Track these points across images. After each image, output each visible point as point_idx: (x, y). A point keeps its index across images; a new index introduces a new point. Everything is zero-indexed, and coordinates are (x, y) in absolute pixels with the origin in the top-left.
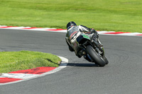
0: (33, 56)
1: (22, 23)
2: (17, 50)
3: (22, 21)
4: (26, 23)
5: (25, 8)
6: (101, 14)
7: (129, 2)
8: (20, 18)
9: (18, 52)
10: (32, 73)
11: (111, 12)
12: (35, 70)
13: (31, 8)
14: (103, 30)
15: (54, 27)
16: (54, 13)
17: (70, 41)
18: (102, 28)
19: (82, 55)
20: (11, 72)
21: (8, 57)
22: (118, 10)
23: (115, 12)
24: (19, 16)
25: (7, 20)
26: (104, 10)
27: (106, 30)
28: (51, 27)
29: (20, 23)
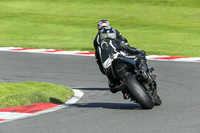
3: (44, 41)
4: (49, 44)
5: (52, 23)
8: (42, 38)
11: (170, 28)
13: (61, 23)
15: (87, 49)
23: (176, 29)
24: (42, 34)
26: (161, 26)
27: (158, 53)
28: (83, 49)
29: (41, 44)
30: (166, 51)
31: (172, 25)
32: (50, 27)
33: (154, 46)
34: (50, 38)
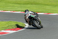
0: (14, 23)
1: (10, 10)
2: (7, 21)
3: (9, 9)
5: (11, 3)
6: (42, 6)
7: (53, 1)
8: (9, 8)
9: (8, 22)
10: (14, 30)
11: (46, 5)
12: (15, 29)
13: (13, 3)
14: (43, 12)
15: (23, 11)
16: (23, 5)
17: (26, 18)
18: (42, 11)
19: (31, 24)
20: (5, 30)
21: (4, 23)
22: (49, 4)
23: (48, 5)
25: (4, 8)
26: (43, 4)
27: (44, 12)
28: (22, 11)
29: (9, 10)
30: (46, 12)
31: (46, 4)
32: (10, 4)
33: (42, 10)
34: (11, 8)
